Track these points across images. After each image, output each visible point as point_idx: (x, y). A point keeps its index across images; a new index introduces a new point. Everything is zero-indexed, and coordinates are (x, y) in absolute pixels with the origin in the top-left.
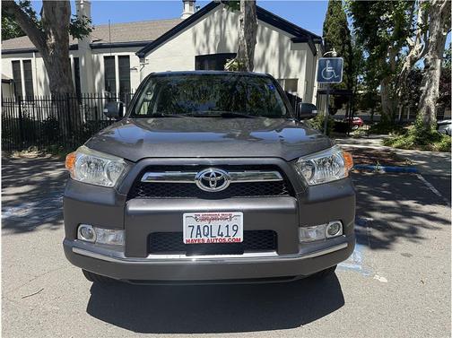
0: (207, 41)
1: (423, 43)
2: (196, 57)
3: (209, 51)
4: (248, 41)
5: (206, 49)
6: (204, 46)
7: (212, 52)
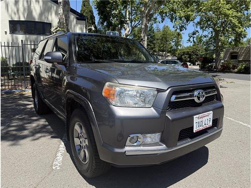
0: (18, 11)
1: (130, 28)
2: (9, 21)
3: (19, 18)
4: (66, 16)
5: (17, 16)
6: (15, 14)
7: (22, 19)
